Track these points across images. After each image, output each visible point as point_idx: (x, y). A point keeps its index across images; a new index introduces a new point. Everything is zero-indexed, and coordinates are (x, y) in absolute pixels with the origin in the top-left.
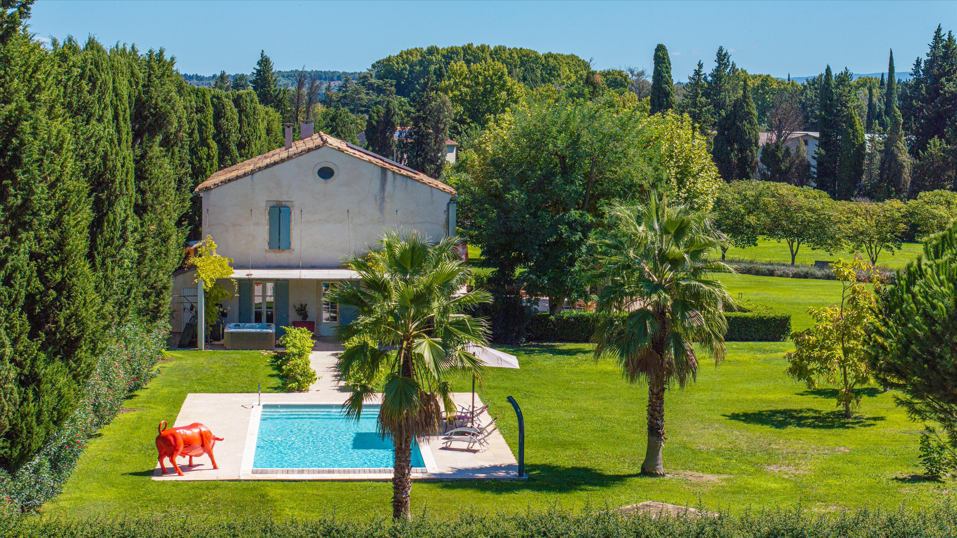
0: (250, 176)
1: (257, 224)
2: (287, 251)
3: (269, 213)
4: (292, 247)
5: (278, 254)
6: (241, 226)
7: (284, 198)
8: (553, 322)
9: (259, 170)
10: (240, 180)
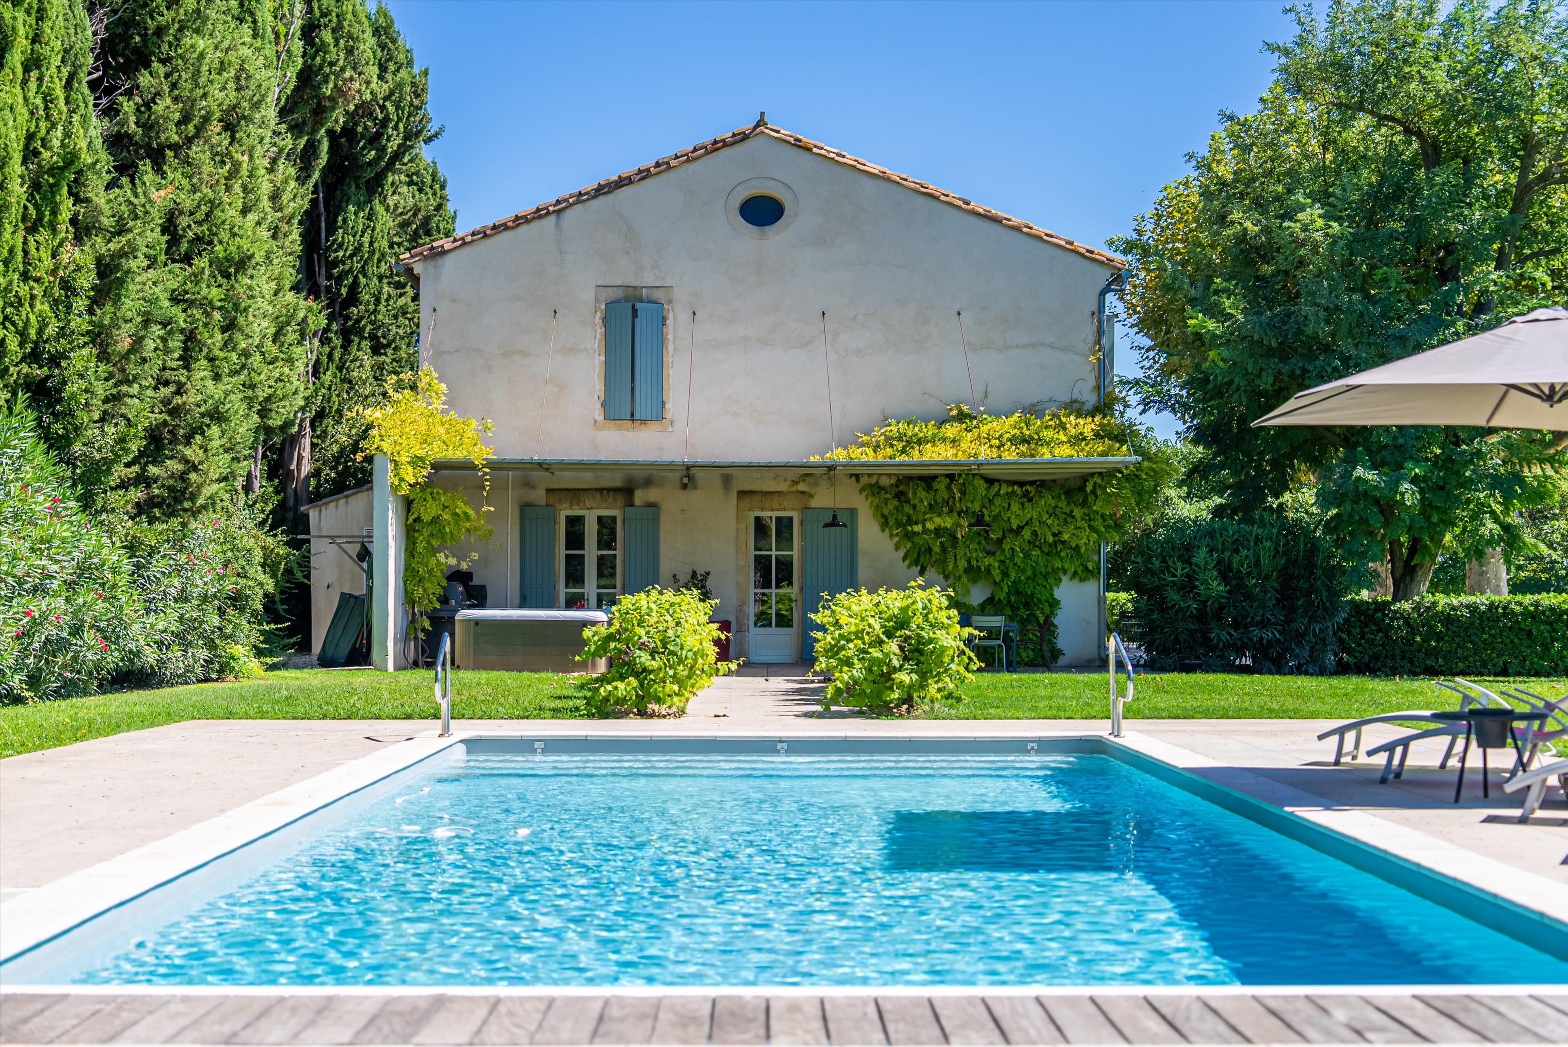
0: (552, 218)
1: (571, 351)
2: (654, 427)
3: (605, 320)
4: (668, 415)
5: (630, 435)
6: (526, 355)
7: (648, 279)
8: (1407, 621)
9: (578, 202)
10: (524, 229)
